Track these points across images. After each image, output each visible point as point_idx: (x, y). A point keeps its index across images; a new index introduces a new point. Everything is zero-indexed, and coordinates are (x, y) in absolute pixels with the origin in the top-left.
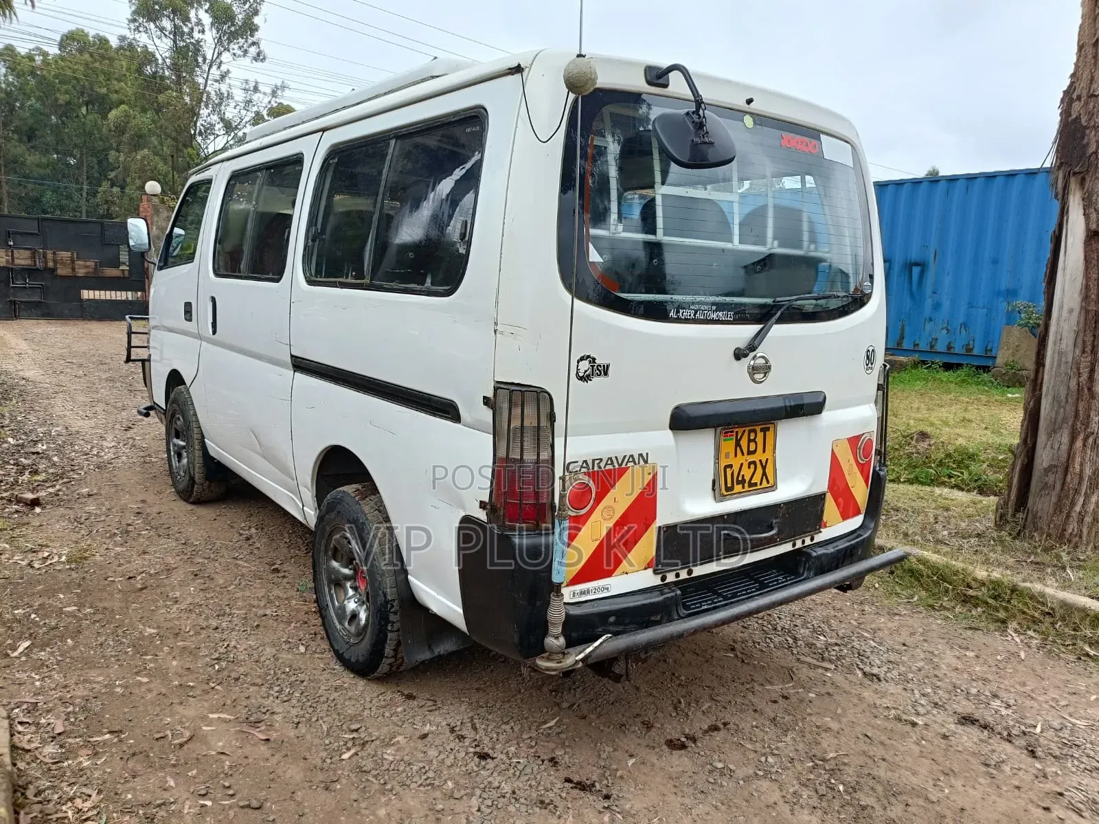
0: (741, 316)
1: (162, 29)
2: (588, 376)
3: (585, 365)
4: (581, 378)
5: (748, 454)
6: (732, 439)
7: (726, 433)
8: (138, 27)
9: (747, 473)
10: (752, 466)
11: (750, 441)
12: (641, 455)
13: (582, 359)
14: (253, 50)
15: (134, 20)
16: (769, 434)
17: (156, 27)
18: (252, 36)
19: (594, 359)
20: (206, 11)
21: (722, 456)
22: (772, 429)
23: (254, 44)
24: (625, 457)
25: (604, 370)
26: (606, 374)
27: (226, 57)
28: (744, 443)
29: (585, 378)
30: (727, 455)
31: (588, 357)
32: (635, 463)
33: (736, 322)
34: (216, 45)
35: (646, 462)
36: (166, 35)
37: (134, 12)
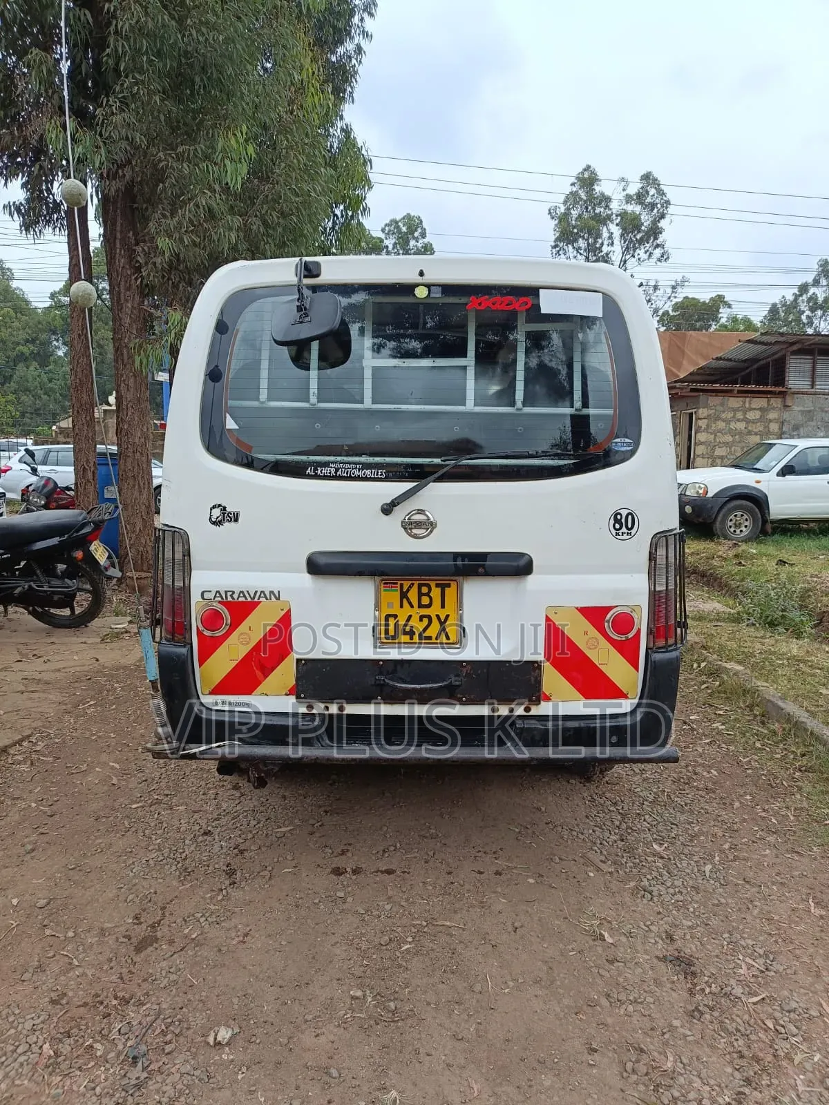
0: (394, 474)
1: (578, 249)
2: (220, 522)
3: (217, 512)
4: (214, 523)
5: (419, 607)
6: (397, 590)
7: (385, 583)
8: (558, 252)
9: (419, 626)
10: (426, 621)
11: (420, 595)
12: (271, 592)
13: (214, 507)
14: (658, 252)
15: (556, 246)
16: (450, 592)
17: (574, 248)
18: (656, 239)
19: (225, 508)
20: (617, 225)
21: (384, 606)
22: (454, 585)
23: (658, 246)
24: (256, 592)
25: (235, 518)
26: (236, 520)
27: (632, 262)
28: (413, 595)
29: (217, 523)
30: (390, 605)
31: (220, 505)
32: (267, 599)
33: (387, 479)
34: (623, 253)
35: (278, 599)
36: (581, 254)
37: (556, 240)
